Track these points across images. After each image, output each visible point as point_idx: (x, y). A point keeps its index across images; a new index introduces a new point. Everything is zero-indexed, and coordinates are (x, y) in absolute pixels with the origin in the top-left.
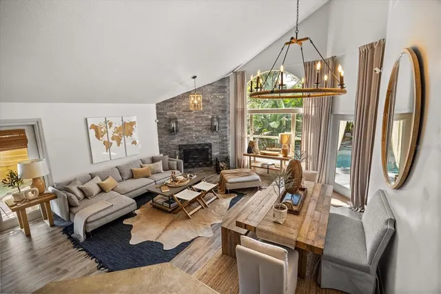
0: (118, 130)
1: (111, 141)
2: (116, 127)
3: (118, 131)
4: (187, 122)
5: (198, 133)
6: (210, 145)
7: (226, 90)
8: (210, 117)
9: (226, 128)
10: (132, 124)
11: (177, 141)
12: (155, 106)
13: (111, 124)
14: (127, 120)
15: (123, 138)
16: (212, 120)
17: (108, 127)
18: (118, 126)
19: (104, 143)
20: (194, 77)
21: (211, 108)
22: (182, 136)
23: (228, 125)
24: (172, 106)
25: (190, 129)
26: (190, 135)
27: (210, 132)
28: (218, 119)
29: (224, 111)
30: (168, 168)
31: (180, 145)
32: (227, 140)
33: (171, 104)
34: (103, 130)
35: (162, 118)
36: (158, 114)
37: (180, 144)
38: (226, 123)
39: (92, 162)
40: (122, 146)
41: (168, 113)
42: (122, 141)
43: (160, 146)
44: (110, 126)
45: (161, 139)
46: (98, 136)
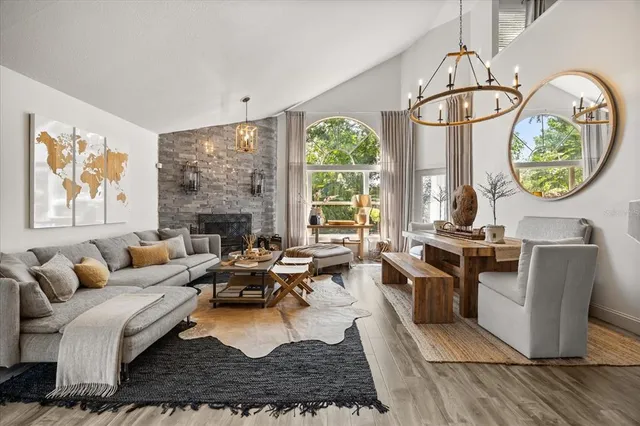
0: (94, 162)
1: (79, 182)
2: (92, 155)
3: (93, 166)
4: (214, 176)
5: (230, 196)
6: (248, 217)
7: (273, 135)
8: (250, 171)
9: (271, 190)
10: (122, 158)
11: (194, 206)
12: (157, 137)
13: (83, 145)
14: (113, 147)
15: (103, 182)
16: (252, 176)
17: (77, 149)
18: (96, 155)
19: (64, 184)
20: (246, 100)
21: (251, 158)
22: (204, 198)
23: (273, 187)
24: (190, 144)
25: (218, 188)
26: (218, 198)
27: (249, 195)
28: (262, 177)
29: (269, 166)
30: (192, 251)
31: (199, 215)
32: (272, 210)
33: (186, 139)
34: (65, 152)
35: (169, 162)
36: (161, 153)
37: (200, 211)
38: (271, 184)
39: (29, 224)
40: (99, 198)
41: (181, 155)
42: (100, 189)
43: (161, 215)
44: (82, 149)
45: (164, 202)
46: (53, 163)
